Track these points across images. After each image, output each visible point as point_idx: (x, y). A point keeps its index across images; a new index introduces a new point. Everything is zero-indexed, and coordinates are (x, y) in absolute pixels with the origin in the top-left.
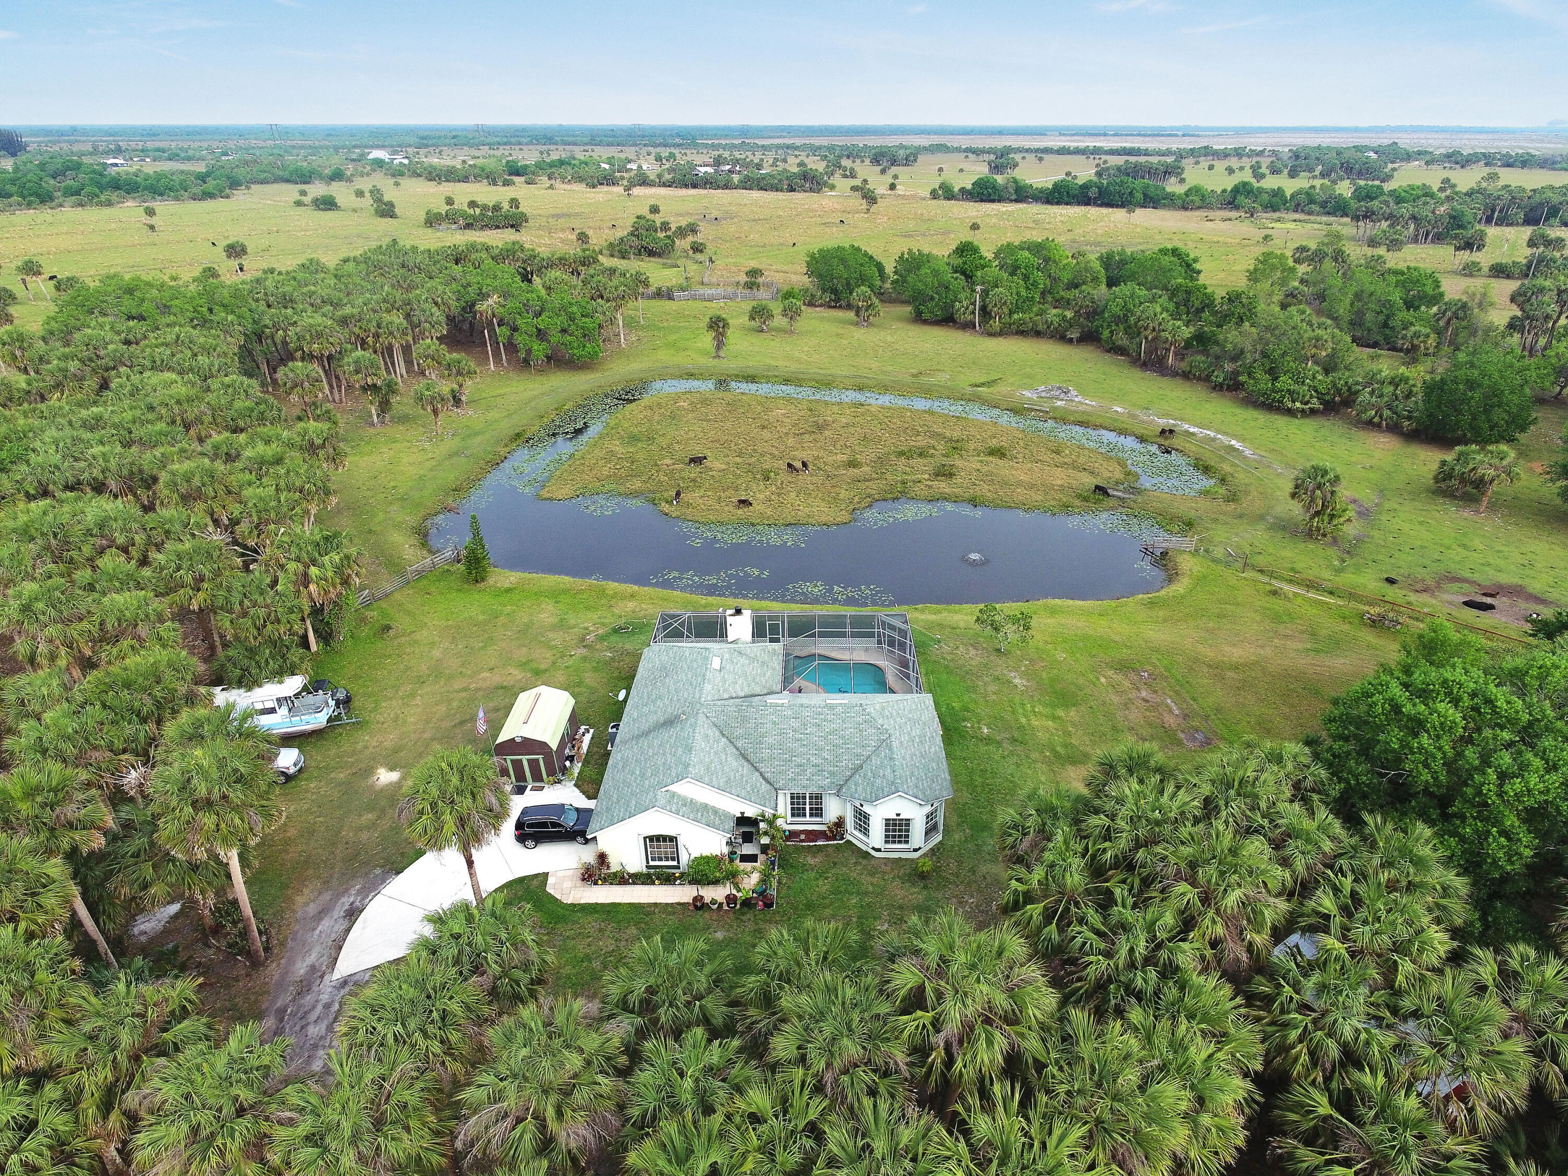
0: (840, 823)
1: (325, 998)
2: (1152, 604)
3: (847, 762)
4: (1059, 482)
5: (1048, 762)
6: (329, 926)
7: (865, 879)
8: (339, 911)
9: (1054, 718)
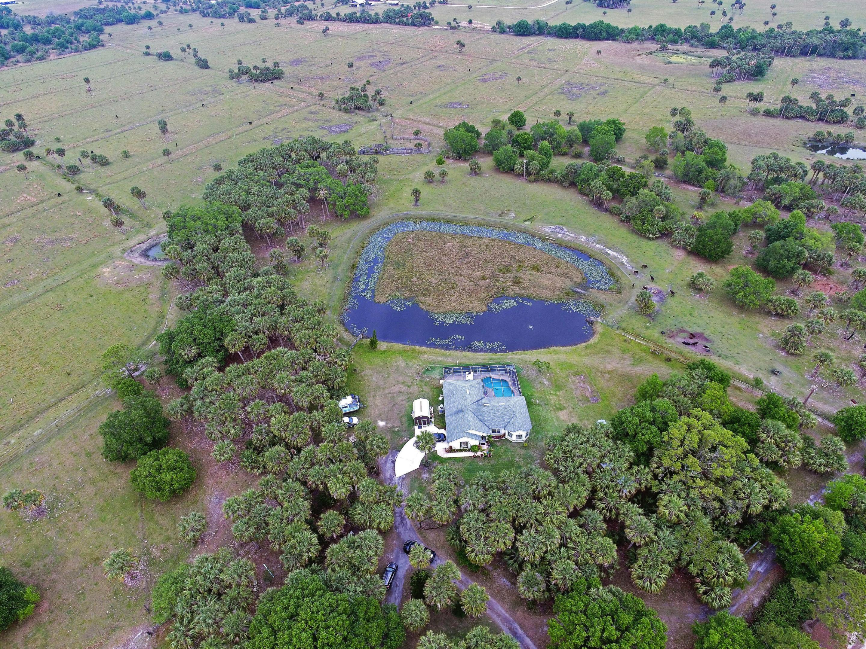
0: (504, 434)
1: (397, 481)
2: (586, 348)
3: (506, 420)
4: (558, 285)
5: (554, 410)
6: (389, 465)
7: (512, 448)
8: (390, 462)
9: (556, 395)
